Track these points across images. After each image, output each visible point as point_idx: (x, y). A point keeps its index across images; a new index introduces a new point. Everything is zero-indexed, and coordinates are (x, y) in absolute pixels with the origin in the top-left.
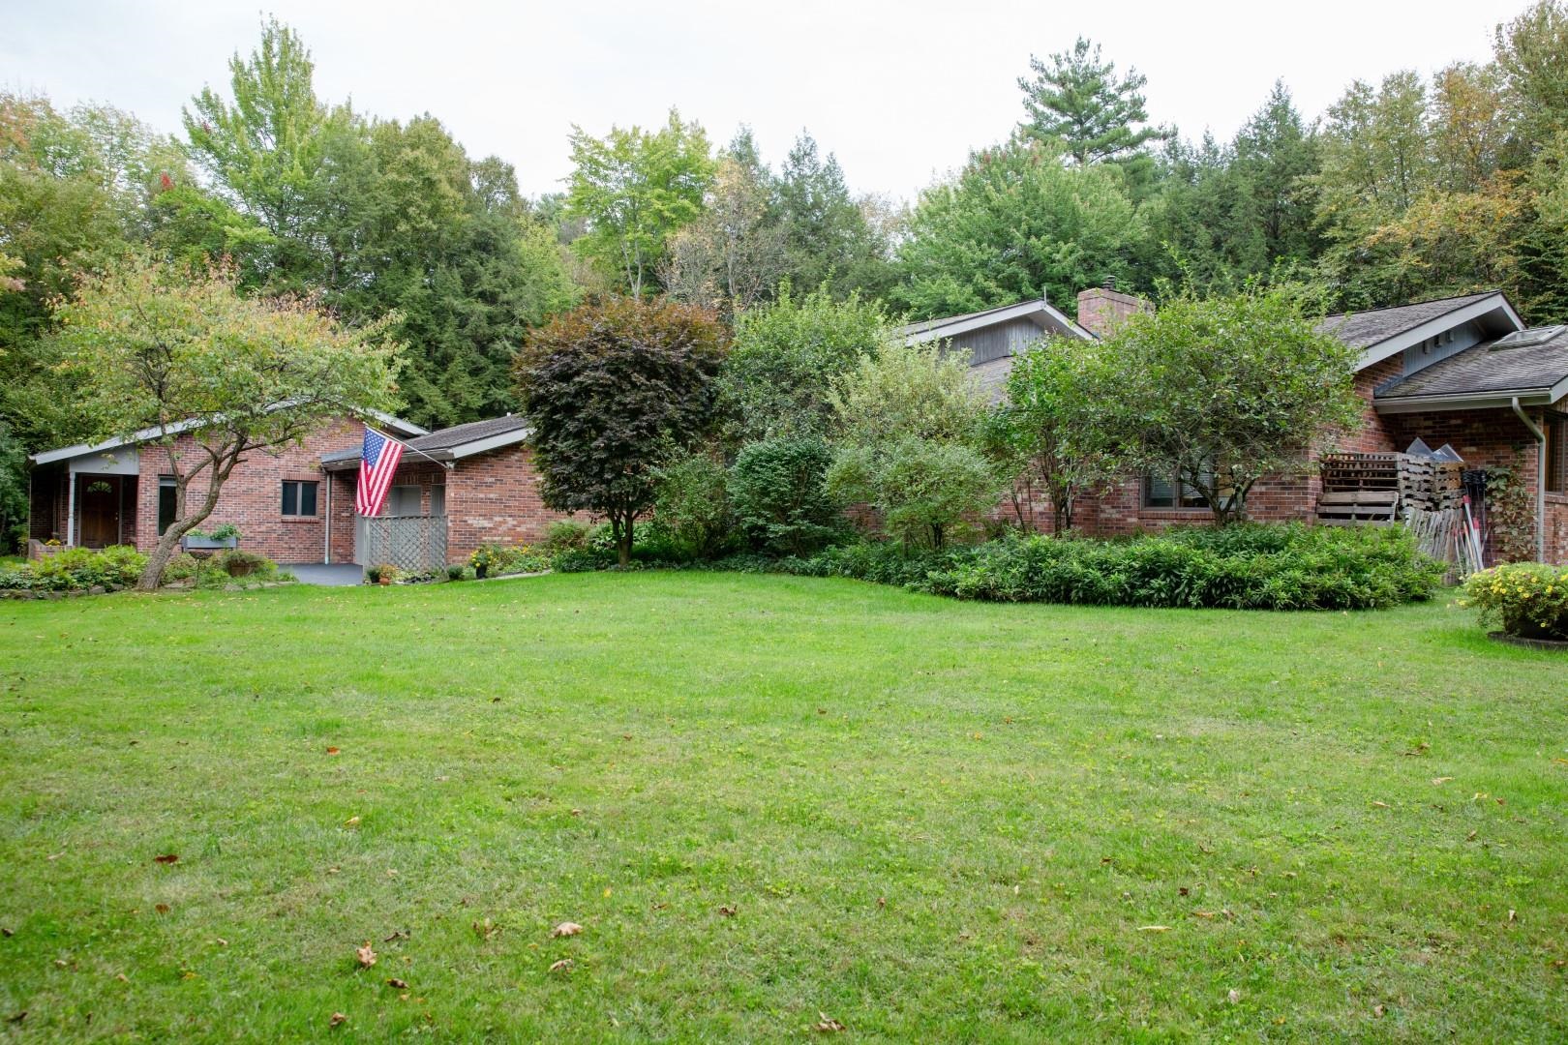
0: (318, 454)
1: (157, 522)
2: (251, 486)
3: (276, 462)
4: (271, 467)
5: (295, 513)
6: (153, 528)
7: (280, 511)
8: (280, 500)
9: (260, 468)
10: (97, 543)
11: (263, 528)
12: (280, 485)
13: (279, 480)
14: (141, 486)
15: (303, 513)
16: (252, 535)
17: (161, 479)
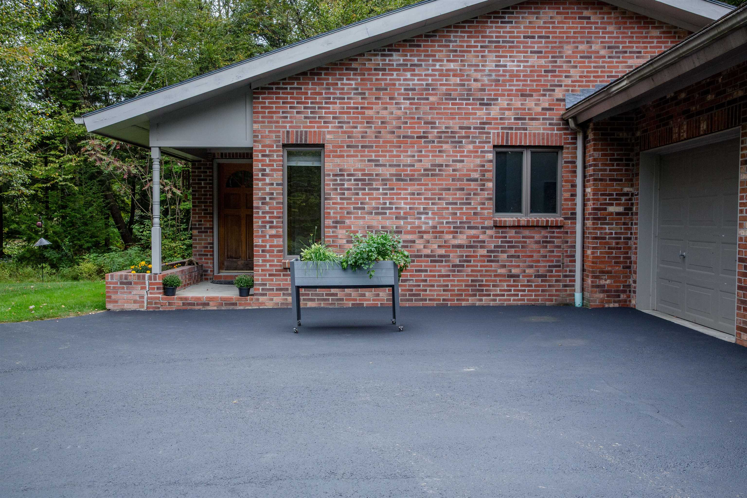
0: (559, 93)
1: (283, 230)
2: (438, 161)
3: (482, 113)
4: (473, 122)
5: (519, 210)
6: (276, 241)
7: (491, 205)
8: (490, 185)
9: (454, 124)
10: (240, 262)
11: (462, 239)
12: (490, 156)
13: (488, 147)
14: (257, 166)
15: (534, 209)
16: (442, 252)
17: (290, 154)
